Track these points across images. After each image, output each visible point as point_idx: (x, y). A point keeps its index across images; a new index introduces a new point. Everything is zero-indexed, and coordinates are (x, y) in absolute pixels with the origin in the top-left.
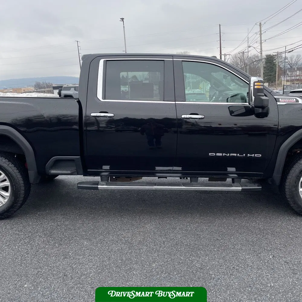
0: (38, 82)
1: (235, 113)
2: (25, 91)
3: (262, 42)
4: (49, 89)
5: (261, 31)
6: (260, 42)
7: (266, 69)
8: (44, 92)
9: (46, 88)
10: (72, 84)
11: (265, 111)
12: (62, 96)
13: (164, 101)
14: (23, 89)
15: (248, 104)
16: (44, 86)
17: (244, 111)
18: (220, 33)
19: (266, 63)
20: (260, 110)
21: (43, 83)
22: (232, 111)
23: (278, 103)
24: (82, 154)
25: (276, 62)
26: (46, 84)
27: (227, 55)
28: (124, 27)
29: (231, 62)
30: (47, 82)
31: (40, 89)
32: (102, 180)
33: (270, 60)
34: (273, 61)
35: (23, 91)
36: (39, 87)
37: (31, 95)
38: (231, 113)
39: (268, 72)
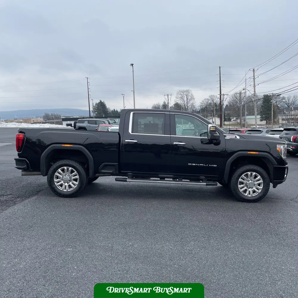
0: (47, 114)
1: (204, 143)
2: (35, 122)
3: (256, 85)
4: (58, 120)
5: (254, 76)
6: (253, 85)
7: (263, 108)
8: (52, 123)
9: (54, 119)
10: (79, 116)
11: (218, 142)
12: (77, 127)
13: (164, 135)
14: (32, 120)
15: (207, 138)
16: (53, 117)
17: (208, 141)
18: (220, 74)
19: (264, 102)
20: (215, 141)
21: (51, 114)
22: (202, 141)
23: (226, 138)
24: (119, 162)
25: (273, 101)
26: (55, 115)
27: (225, 95)
28: (133, 71)
29: (231, 100)
30: (55, 114)
31: (48, 119)
32: (128, 178)
33: (267, 99)
34: (270, 101)
35: (32, 122)
36: (48, 118)
37: (44, 126)
38: (202, 142)
39: (265, 110)
